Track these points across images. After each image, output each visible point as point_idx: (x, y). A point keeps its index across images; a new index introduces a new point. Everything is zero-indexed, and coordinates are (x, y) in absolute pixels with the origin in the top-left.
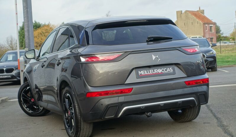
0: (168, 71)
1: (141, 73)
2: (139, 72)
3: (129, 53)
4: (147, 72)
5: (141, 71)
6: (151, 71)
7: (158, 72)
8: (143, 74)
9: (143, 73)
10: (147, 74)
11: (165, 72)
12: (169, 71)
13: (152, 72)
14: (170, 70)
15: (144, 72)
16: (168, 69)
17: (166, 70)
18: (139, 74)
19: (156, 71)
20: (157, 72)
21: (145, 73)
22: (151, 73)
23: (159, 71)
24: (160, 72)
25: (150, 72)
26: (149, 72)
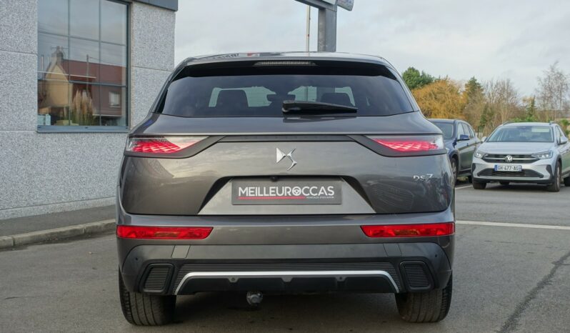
0: (321, 195)
1: (243, 192)
2: (240, 189)
3: (217, 139)
4: (262, 192)
5: (247, 189)
6: (272, 189)
7: (291, 193)
8: (250, 195)
9: (250, 192)
10: (259, 195)
11: (311, 195)
12: (324, 195)
13: (275, 193)
14: (328, 192)
15: (254, 190)
16: (323, 188)
17: (314, 191)
18: (240, 195)
19: (288, 190)
20: (289, 192)
21: (254, 193)
22: (271, 195)
23: (294, 191)
24: (297, 195)
25: (271, 191)
26: (268, 192)
